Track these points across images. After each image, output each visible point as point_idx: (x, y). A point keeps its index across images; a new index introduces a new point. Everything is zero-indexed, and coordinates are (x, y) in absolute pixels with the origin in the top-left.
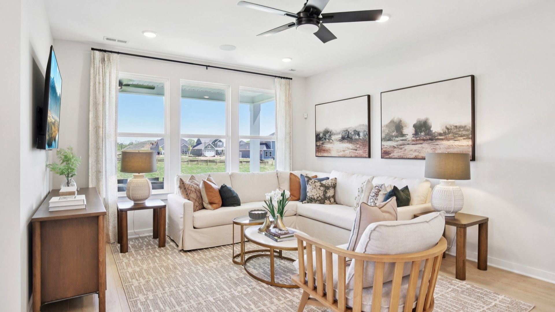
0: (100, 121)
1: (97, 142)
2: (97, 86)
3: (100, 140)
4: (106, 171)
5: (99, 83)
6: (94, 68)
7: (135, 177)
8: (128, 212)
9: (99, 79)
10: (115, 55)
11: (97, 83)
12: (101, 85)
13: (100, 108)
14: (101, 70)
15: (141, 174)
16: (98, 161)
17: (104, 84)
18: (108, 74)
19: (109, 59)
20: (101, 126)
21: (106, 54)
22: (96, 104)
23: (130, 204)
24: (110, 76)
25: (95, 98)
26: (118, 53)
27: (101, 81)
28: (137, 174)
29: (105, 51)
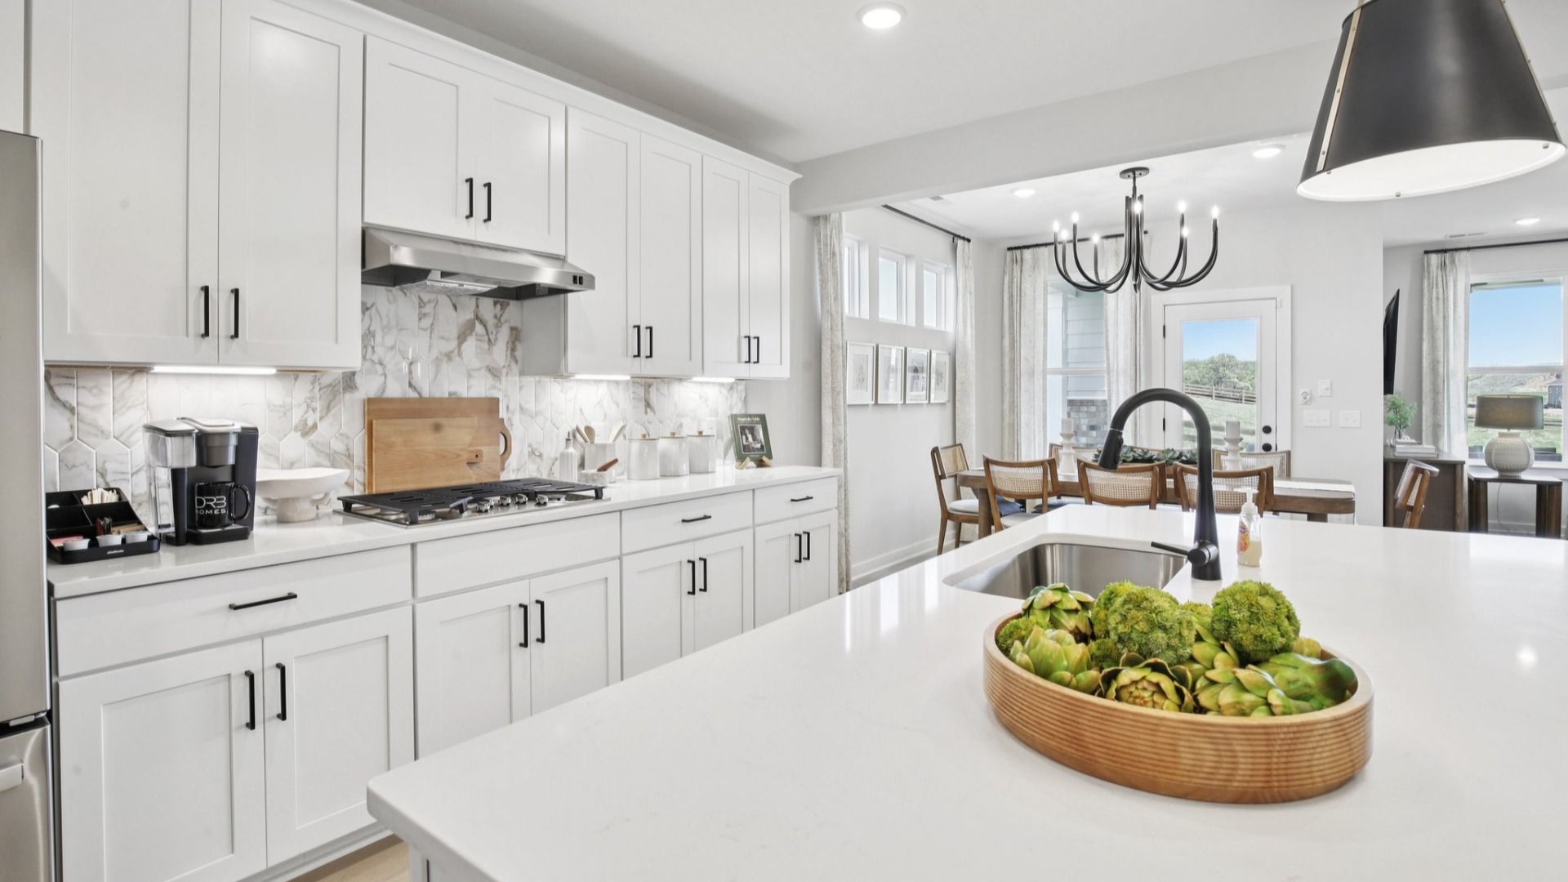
0: (1440, 354)
1: (1434, 384)
2: (1434, 304)
3: (1440, 381)
4: (1449, 426)
5: (1438, 299)
6: (1429, 279)
7: (1501, 435)
8: (1489, 484)
9: (1437, 293)
10: (1464, 254)
11: (1434, 300)
12: (1441, 301)
13: (1440, 334)
14: (1440, 279)
15: (1512, 431)
16: (1436, 410)
17: (1446, 300)
18: (1451, 285)
19: (1453, 262)
20: (1442, 360)
21: (1448, 255)
22: (1433, 329)
23: (1495, 475)
24: (1455, 285)
25: (1432, 320)
26: (1468, 249)
27: (1441, 296)
28: (1505, 431)
29: (1445, 251)
